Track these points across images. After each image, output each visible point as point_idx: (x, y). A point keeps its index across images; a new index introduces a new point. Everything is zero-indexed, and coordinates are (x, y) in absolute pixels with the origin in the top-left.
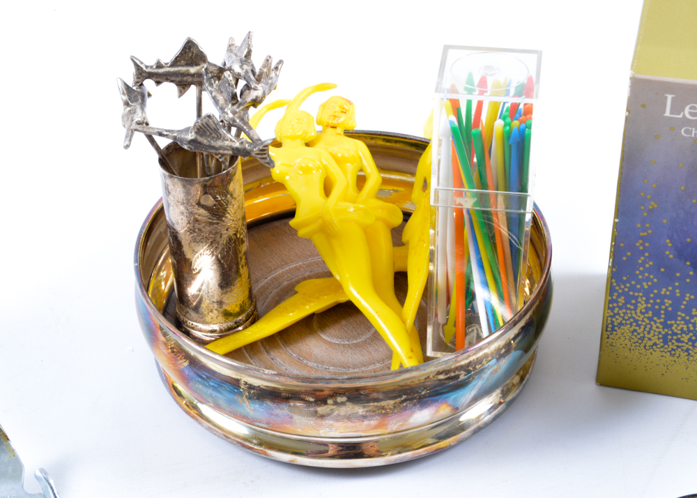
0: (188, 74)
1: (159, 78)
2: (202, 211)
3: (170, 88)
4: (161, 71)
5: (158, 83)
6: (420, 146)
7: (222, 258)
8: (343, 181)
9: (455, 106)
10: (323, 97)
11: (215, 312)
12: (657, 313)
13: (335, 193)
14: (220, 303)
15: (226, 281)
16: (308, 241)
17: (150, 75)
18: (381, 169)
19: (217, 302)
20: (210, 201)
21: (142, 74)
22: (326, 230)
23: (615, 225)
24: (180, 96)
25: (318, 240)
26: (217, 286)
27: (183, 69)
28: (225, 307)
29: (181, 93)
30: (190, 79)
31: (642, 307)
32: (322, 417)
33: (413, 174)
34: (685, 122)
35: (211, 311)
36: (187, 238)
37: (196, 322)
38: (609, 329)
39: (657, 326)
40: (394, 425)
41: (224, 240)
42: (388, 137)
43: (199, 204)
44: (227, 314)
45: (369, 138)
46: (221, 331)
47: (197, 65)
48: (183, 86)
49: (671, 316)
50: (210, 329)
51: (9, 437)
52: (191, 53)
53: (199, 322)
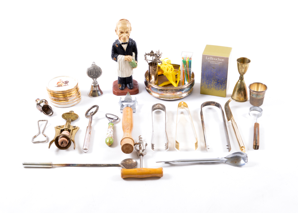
1: (148, 55)
3: (150, 56)
6: (179, 66)
7: (155, 76)
8: (170, 69)
9: (183, 58)
10: (167, 59)
12: (207, 84)
13: (168, 71)
15: (155, 79)
16: (165, 76)
17: (147, 54)
18: (174, 69)
20: (154, 69)
21: (146, 54)
22: (167, 75)
23: (202, 72)
25: (166, 76)
27: (151, 54)
31: (205, 83)
32: (167, 92)
33: (178, 69)
34: (208, 60)
35: (153, 83)
38: (201, 86)
39: (207, 85)
40: (175, 94)
41: (156, 74)
42: (175, 65)
45: (173, 65)
48: (151, 56)
49: (208, 84)
52: (152, 52)
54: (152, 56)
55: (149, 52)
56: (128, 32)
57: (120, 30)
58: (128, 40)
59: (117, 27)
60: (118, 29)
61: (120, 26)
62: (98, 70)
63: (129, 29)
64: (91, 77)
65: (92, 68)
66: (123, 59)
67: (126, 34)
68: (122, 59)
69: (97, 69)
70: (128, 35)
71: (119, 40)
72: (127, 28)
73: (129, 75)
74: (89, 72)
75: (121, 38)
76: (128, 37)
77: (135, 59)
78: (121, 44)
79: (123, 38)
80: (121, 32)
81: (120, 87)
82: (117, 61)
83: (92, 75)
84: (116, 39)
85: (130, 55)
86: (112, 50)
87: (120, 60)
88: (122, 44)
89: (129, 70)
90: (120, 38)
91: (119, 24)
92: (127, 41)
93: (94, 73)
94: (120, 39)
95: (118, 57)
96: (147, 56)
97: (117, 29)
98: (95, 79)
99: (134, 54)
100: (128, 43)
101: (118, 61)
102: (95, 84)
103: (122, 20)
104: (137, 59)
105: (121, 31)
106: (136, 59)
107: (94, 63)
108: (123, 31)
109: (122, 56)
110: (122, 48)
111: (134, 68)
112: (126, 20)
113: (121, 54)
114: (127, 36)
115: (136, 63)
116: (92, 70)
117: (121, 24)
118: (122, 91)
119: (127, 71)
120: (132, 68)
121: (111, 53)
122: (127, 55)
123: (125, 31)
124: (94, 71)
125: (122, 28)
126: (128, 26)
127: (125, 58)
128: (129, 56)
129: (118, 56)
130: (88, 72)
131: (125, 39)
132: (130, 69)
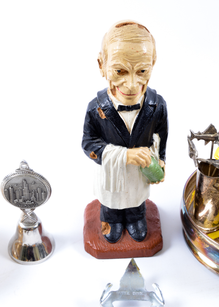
0: (210, 137)
1: (199, 138)
2: (214, 188)
3: (203, 141)
4: (201, 135)
5: (199, 140)
7: (217, 205)
11: (210, 224)
14: (213, 221)
15: (216, 213)
17: (196, 137)
19: (212, 220)
21: (193, 136)
24: (205, 145)
26: (213, 215)
27: (209, 135)
28: (214, 222)
29: (206, 144)
30: (211, 139)
35: (209, 223)
36: (206, 197)
37: (202, 227)
41: (218, 198)
43: (214, 186)
44: (214, 225)
46: (211, 230)
47: (214, 134)
48: (207, 141)
50: (207, 230)
51: (140, 269)
52: (211, 129)
53: (203, 227)
54: (211, 142)
55: (202, 129)
56: (143, 71)
57: (114, 62)
58: (143, 96)
59: (105, 52)
60: (110, 58)
61: (116, 47)
62: (38, 185)
63: (149, 60)
64: (18, 205)
65: (19, 181)
66: (122, 161)
67: (138, 79)
68: (119, 159)
69: (35, 183)
70: (145, 82)
71: (110, 95)
72: (142, 57)
73: (137, 203)
74: (8, 190)
75: (118, 92)
76: (144, 86)
77: (160, 153)
78: (116, 108)
79: (126, 91)
80: (119, 71)
81: (108, 233)
82: (100, 163)
83: (20, 198)
84: (101, 89)
85: (144, 145)
86: (85, 126)
87: (109, 161)
88: (122, 108)
89: (137, 189)
90: (113, 90)
91: (112, 40)
92: (139, 100)
93: (26, 193)
94: (114, 94)
95: (103, 153)
96: (195, 141)
97: (106, 58)
98: (28, 210)
99: (156, 138)
100: (141, 105)
101: (104, 162)
102: (29, 224)
103: (126, 24)
104: (164, 154)
105: (119, 68)
106: (162, 155)
107: (24, 166)
108: (127, 66)
109: (118, 148)
110: (120, 123)
111: (154, 182)
112: (140, 26)
113: (116, 144)
114: (140, 83)
115: (163, 168)
116: (17, 185)
117: (119, 39)
118: (112, 245)
119: (132, 190)
120: (149, 183)
121: (82, 134)
122: (137, 146)
123: (136, 69)
124: (25, 188)
125: (126, 55)
126: (145, 48)
127: (128, 159)
128: (142, 150)
129: (103, 147)
130: (5, 192)
131: (131, 95)
132: (141, 185)
